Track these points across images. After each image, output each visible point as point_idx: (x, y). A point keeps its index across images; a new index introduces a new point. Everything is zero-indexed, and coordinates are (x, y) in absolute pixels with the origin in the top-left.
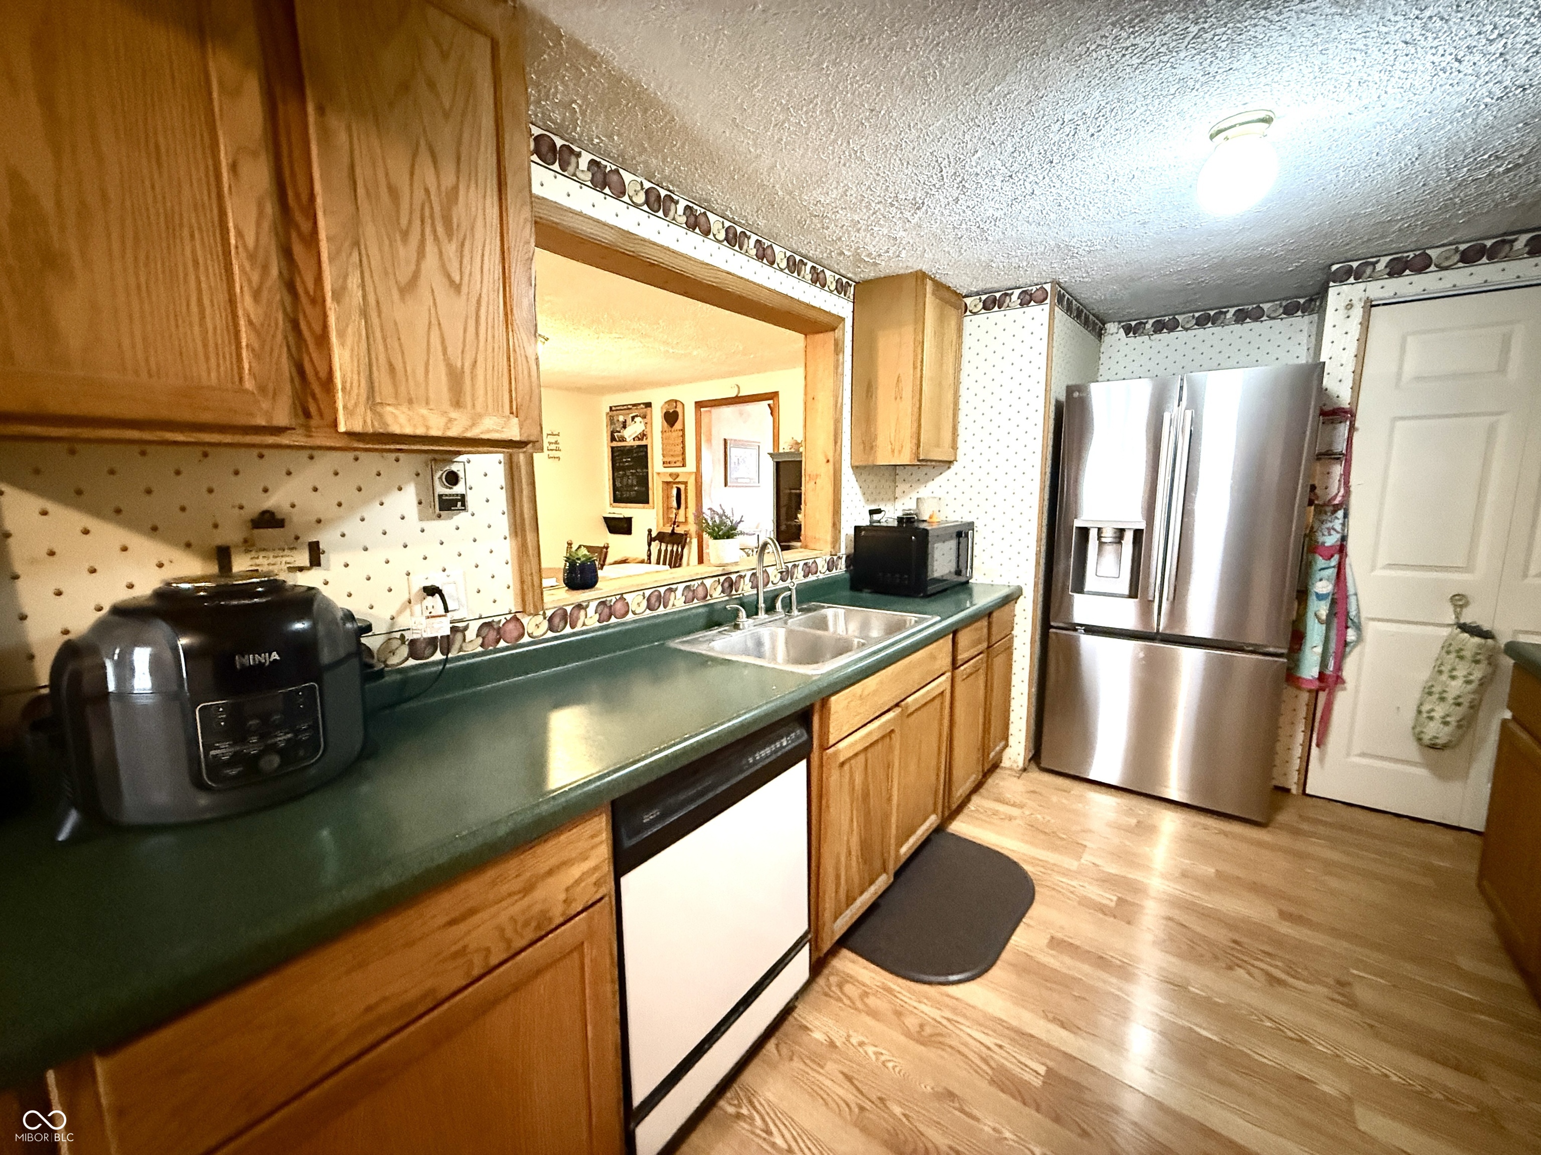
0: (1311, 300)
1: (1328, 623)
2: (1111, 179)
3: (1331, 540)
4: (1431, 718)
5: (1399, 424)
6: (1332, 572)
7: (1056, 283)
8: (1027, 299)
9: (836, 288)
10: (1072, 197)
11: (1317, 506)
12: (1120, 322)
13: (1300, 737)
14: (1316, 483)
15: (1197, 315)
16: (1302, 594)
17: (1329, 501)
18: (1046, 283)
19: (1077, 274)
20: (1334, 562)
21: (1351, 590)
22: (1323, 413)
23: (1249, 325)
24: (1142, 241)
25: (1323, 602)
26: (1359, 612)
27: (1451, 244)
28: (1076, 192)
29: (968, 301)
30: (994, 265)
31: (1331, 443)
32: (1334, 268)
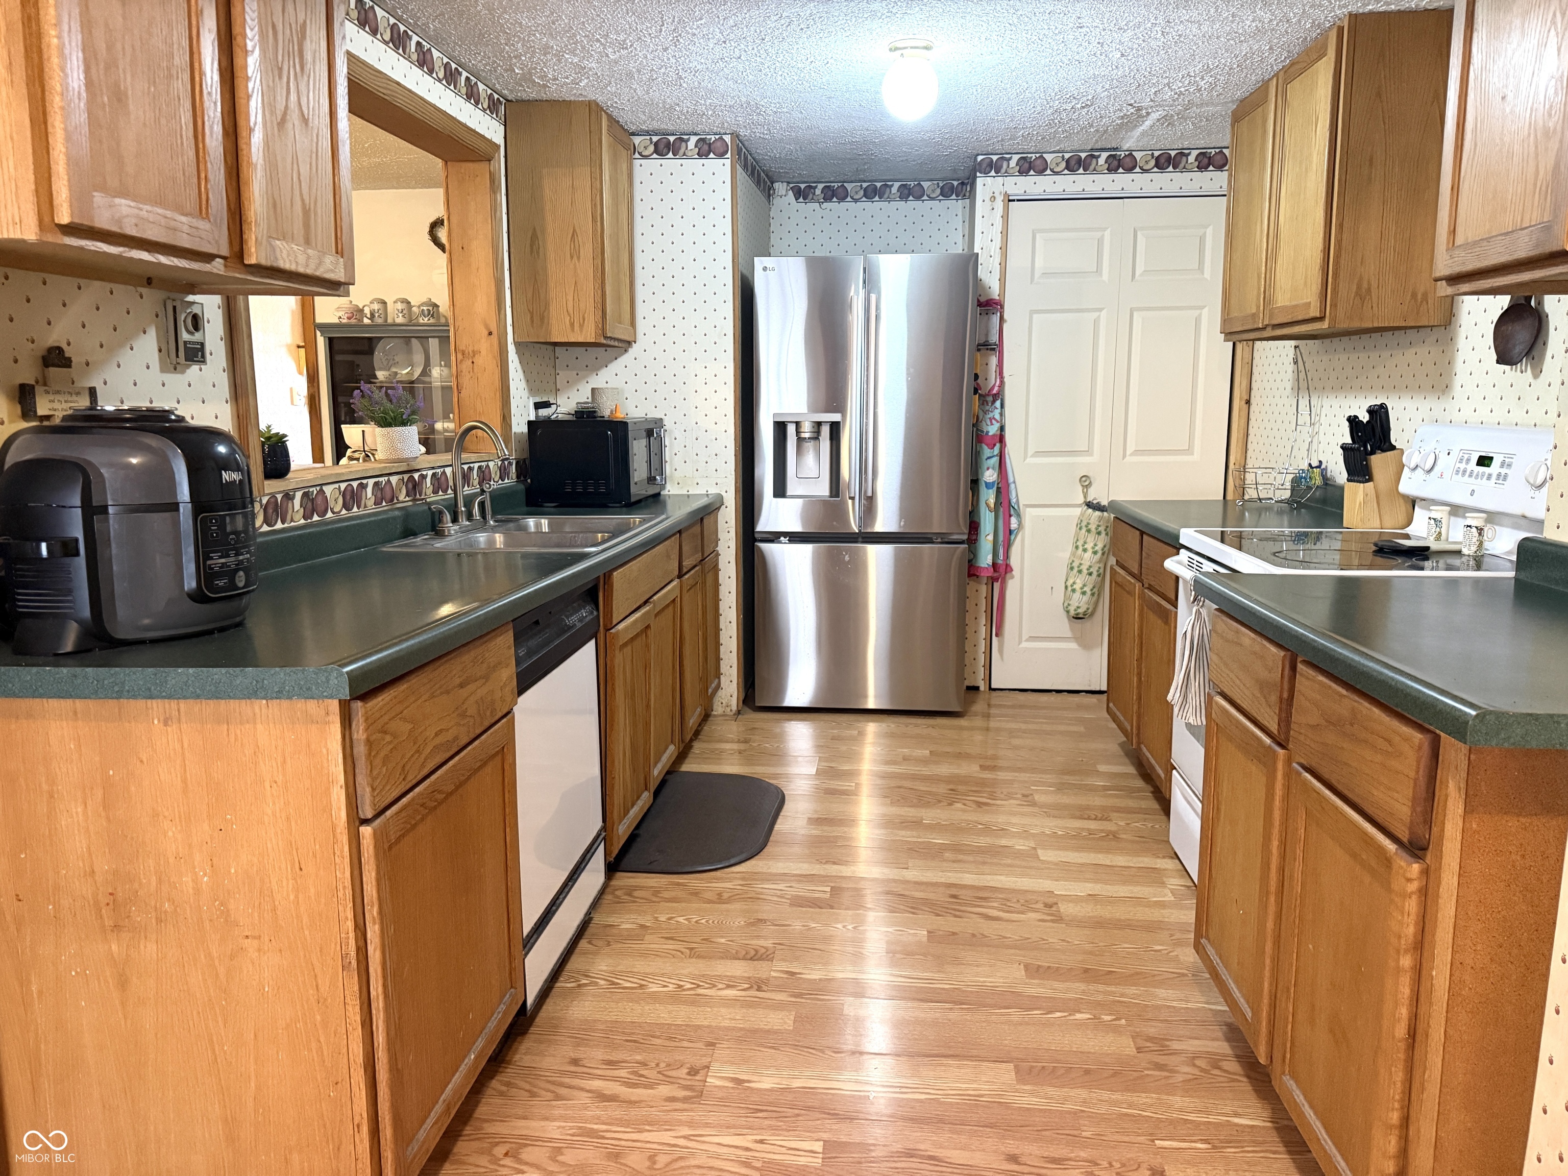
0: (963, 183)
1: (996, 510)
2: (809, 60)
3: (993, 430)
4: (1074, 591)
5: (1035, 316)
6: (995, 460)
7: (735, 136)
8: (706, 149)
9: (489, 107)
10: (773, 67)
11: (980, 395)
12: (788, 183)
13: (983, 631)
14: (978, 372)
15: (865, 185)
16: (975, 483)
17: (989, 391)
18: (726, 134)
19: (758, 131)
20: (996, 450)
21: (1011, 480)
22: (980, 304)
23: (912, 204)
24: (825, 111)
25: (991, 491)
26: (1018, 500)
27: (1058, 152)
28: (778, 64)
29: (637, 140)
30: (677, 108)
31: (987, 335)
32: (980, 158)
